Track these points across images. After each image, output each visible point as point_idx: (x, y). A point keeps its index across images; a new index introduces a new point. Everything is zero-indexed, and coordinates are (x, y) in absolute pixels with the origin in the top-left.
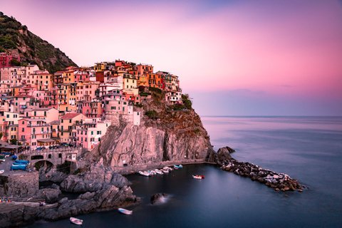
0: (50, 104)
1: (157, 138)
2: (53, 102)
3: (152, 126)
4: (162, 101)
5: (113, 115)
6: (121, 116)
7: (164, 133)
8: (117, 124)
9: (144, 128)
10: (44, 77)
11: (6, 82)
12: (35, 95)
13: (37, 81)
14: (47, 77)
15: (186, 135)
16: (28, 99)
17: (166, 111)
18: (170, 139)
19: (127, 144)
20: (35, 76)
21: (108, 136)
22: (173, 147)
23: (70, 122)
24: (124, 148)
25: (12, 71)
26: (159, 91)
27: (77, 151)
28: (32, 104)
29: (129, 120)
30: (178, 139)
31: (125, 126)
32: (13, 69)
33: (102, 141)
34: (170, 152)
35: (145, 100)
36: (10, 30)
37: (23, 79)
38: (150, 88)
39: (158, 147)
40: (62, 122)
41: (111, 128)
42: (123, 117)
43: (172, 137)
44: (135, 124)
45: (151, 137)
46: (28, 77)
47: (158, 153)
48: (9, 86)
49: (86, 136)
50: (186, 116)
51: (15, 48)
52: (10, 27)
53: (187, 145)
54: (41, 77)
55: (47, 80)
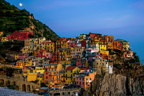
0: (55, 60)
1: (122, 81)
2: (56, 59)
3: (119, 74)
4: (122, 58)
5: (97, 68)
6: (102, 68)
7: (126, 77)
8: (100, 73)
9: (115, 75)
10: (50, 44)
11: (27, 47)
12: (46, 55)
13: (46, 47)
14: (52, 44)
15: (139, 79)
16: (44, 58)
17: (125, 63)
18: (130, 82)
19: (107, 85)
20: (45, 44)
21: (95, 81)
22: (132, 87)
23: (72, 72)
24: (105, 88)
25: (31, 41)
26: (120, 51)
27: (78, 90)
28: (46, 61)
29: (107, 71)
30: (135, 81)
31: (105, 74)
32: (31, 40)
33: (93, 84)
34: (131, 90)
35: (112, 57)
36: (25, 17)
37: (37, 45)
38: (115, 50)
39: (123, 87)
40: (66, 72)
41: (97, 76)
42: (103, 69)
43: (131, 80)
44: (110, 73)
45: (119, 80)
46: (41, 44)
47: (124, 90)
48: (29, 49)
49: (83, 81)
50: (138, 66)
51: (29, 27)
52: (24, 15)
53: (141, 86)
54: (48, 45)
55: (52, 46)
